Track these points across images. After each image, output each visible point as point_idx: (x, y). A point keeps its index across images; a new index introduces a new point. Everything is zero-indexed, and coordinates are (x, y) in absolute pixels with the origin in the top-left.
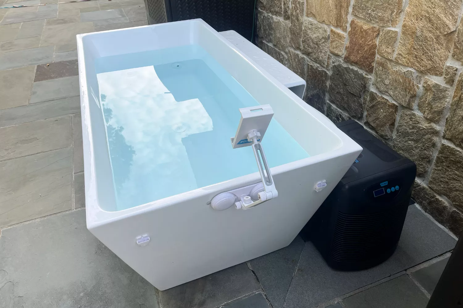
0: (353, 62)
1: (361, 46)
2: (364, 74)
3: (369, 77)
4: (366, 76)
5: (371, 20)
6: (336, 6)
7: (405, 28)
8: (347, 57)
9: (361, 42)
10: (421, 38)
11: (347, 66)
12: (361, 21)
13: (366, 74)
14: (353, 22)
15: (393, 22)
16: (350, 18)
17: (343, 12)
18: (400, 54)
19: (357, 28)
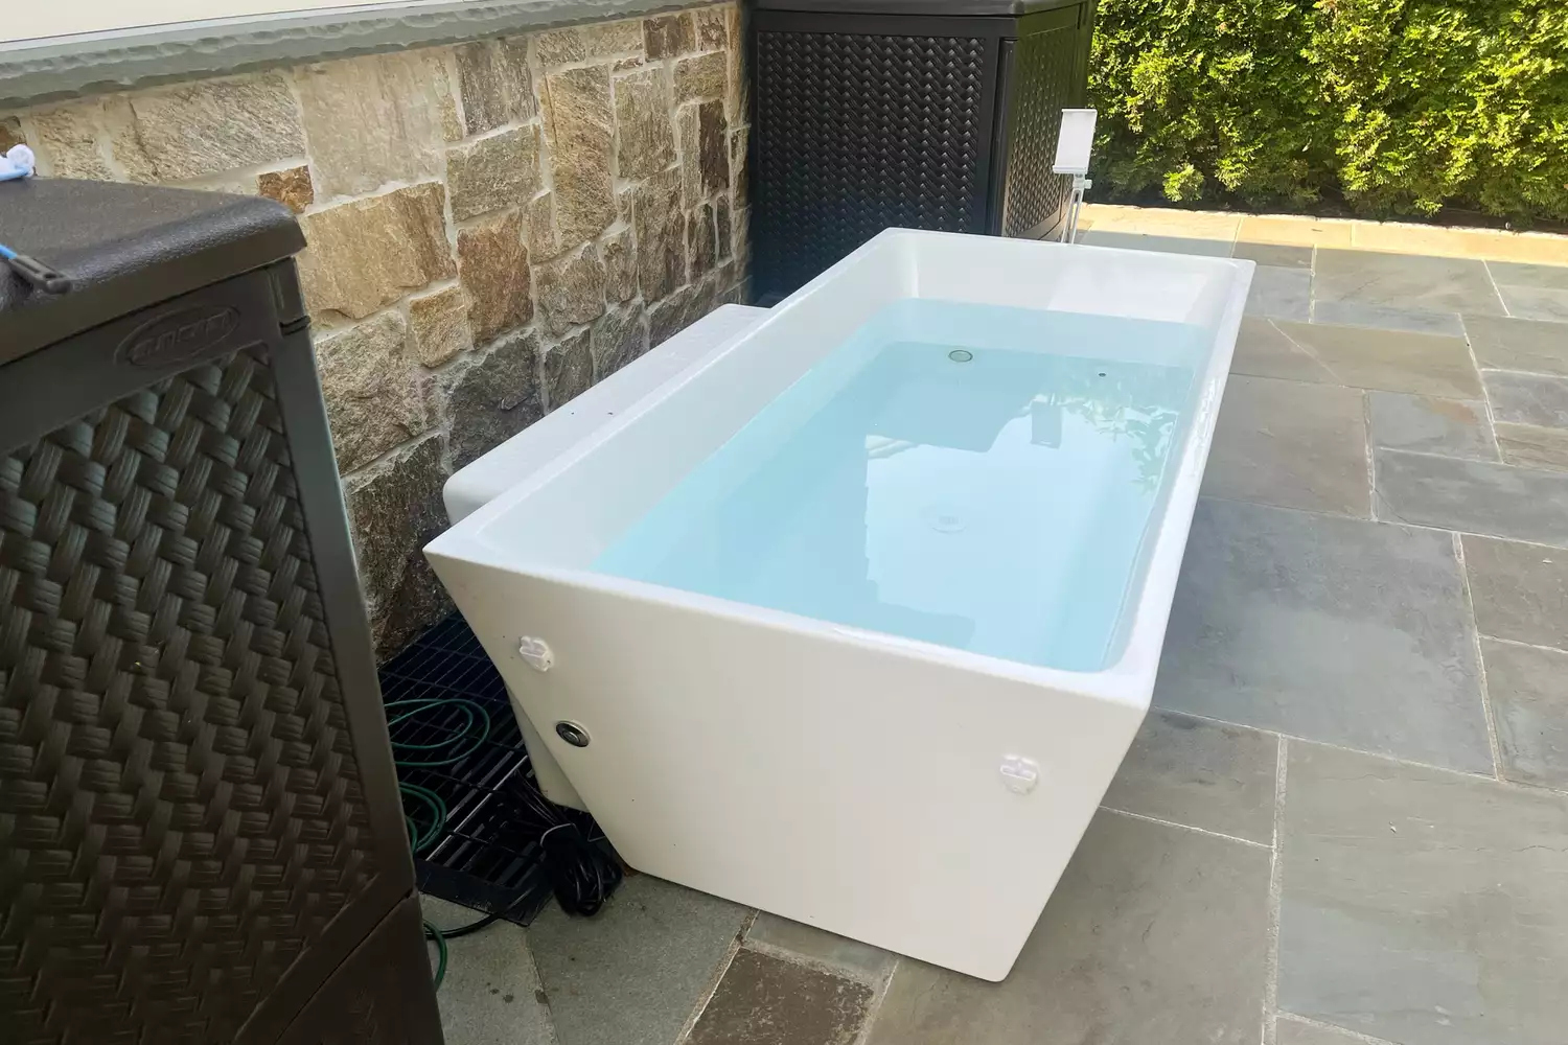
0: (498, 331)
1: (503, 277)
2: (521, 337)
3: (529, 330)
4: (526, 335)
5: (505, 203)
6: (410, 229)
7: (558, 178)
8: (482, 333)
9: (499, 267)
10: (584, 178)
11: (485, 358)
12: (477, 223)
13: (522, 333)
14: (463, 239)
15: (535, 182)
16: (452, 236)
17: (432, 232)
18: (567, 232)
19: (480, 245)
